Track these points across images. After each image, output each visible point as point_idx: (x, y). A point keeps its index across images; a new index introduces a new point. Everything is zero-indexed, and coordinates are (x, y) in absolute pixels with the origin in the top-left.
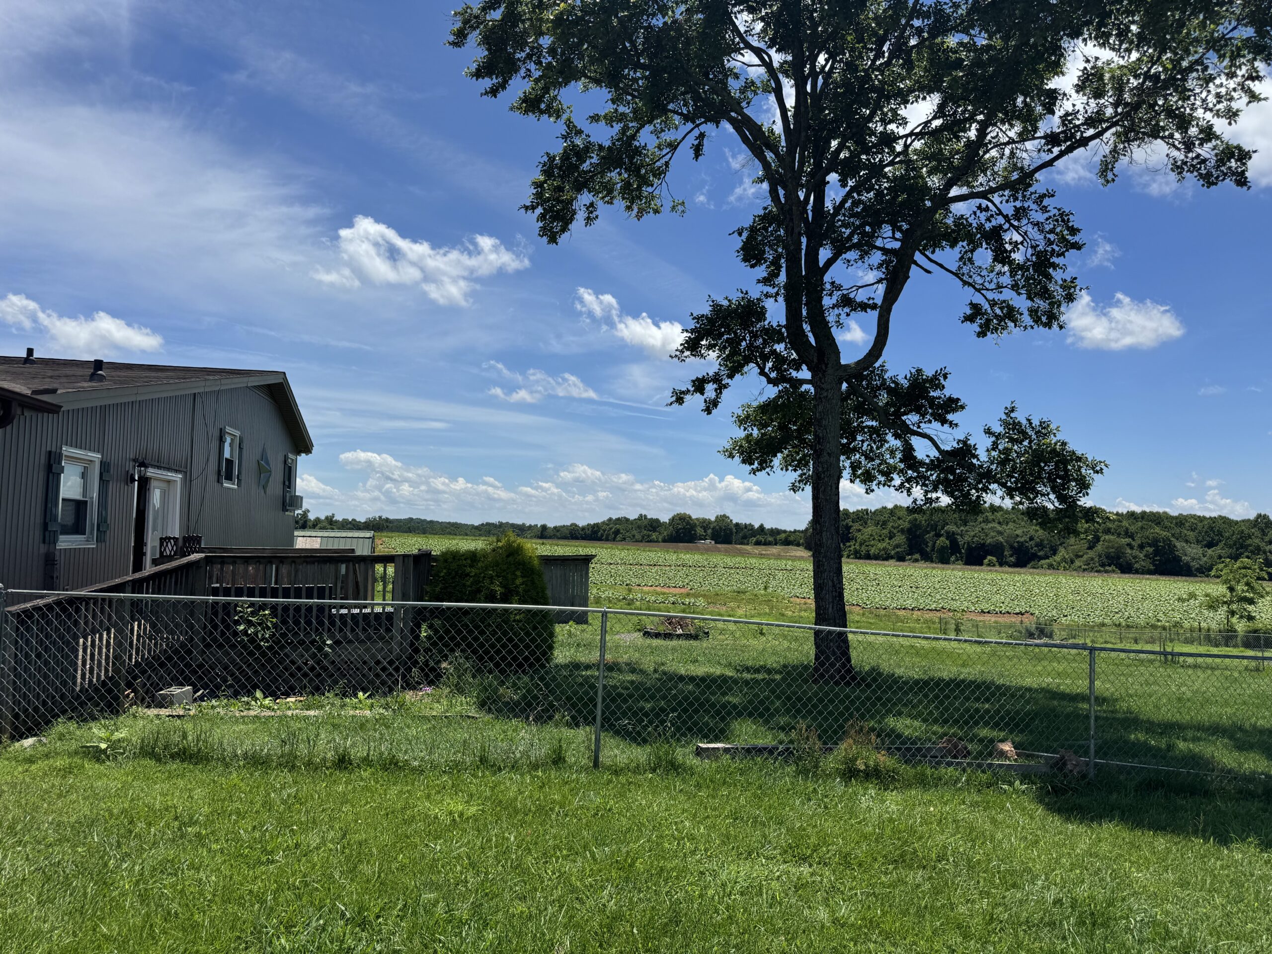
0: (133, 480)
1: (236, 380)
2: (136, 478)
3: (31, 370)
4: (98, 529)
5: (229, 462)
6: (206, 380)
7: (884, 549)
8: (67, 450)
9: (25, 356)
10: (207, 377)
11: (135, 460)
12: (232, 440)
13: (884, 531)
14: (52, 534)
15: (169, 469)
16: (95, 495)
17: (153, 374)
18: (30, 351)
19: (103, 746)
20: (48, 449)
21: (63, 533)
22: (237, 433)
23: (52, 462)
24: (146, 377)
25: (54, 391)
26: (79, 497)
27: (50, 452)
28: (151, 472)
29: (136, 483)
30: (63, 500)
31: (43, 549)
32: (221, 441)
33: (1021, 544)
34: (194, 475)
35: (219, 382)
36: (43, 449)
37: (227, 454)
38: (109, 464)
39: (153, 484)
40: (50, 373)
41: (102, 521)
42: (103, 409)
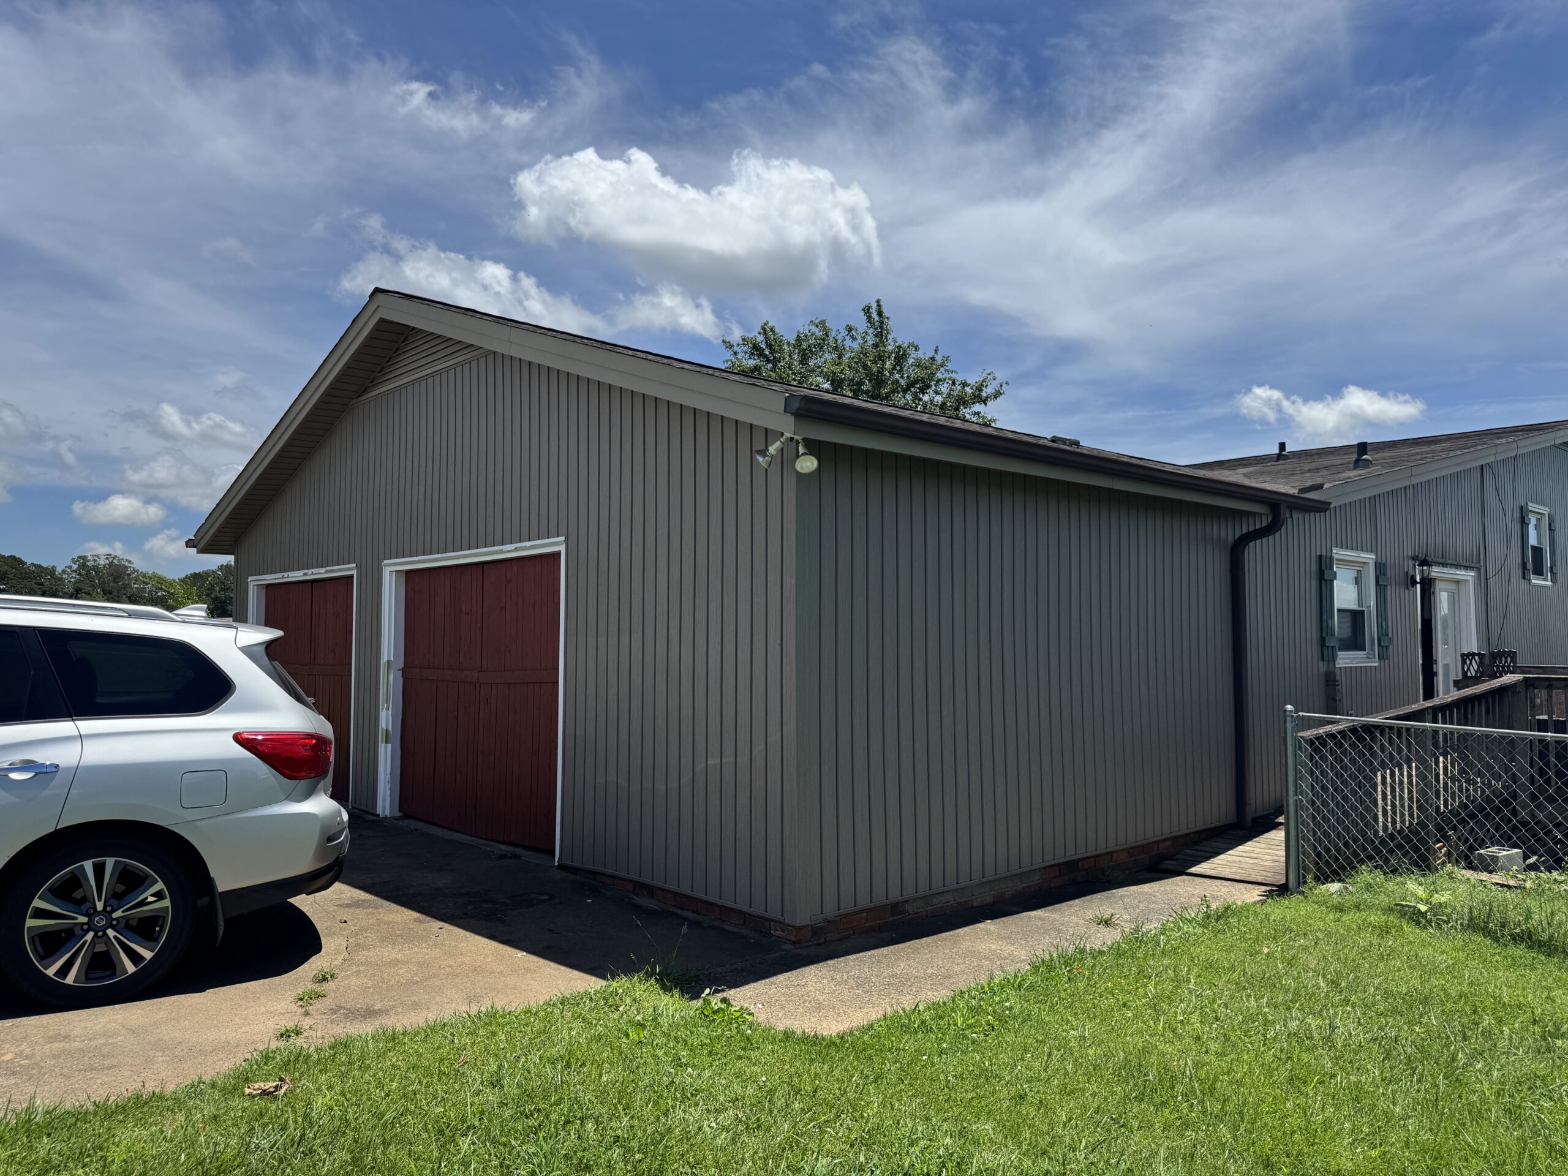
0: (1414, 583)
1: (1537, 439)
2: (1418, 580)
3: (1286, 467)
4: (1379, 644)
5: (1538, 551)
6: (1496, 445)
8: (1338, 553)
9: (1277, 452)
10: (1497, 441)
11: (1414, 558)
12: (1538, 520)
14: (1330, 650)
15: (1457, 566)
16: (1373, 603)
17: (1424, 449)
18: (1282, 446)
19: (1423, 908)
20: (1318, 553)
21: (1341, 649)
22: (1545, 510)
23: (1323, 568)
24: (1417, 454)
25: (1319, 487)
26: (1354, 606)
27: (1320, 556)
28: (1435, 571)
29: (1418, 586)
30: (1339, 610)
31: (1322, 667)
32: (1523, 522)
34: (1491, 573)
35: (1514, 446)
36: (1313, 554)
37: (1533, 541)
38: (1385, 565)
39: (1439, 585)
40: (1307, 467)
41: (1383, 634)
42: (1372, 500)
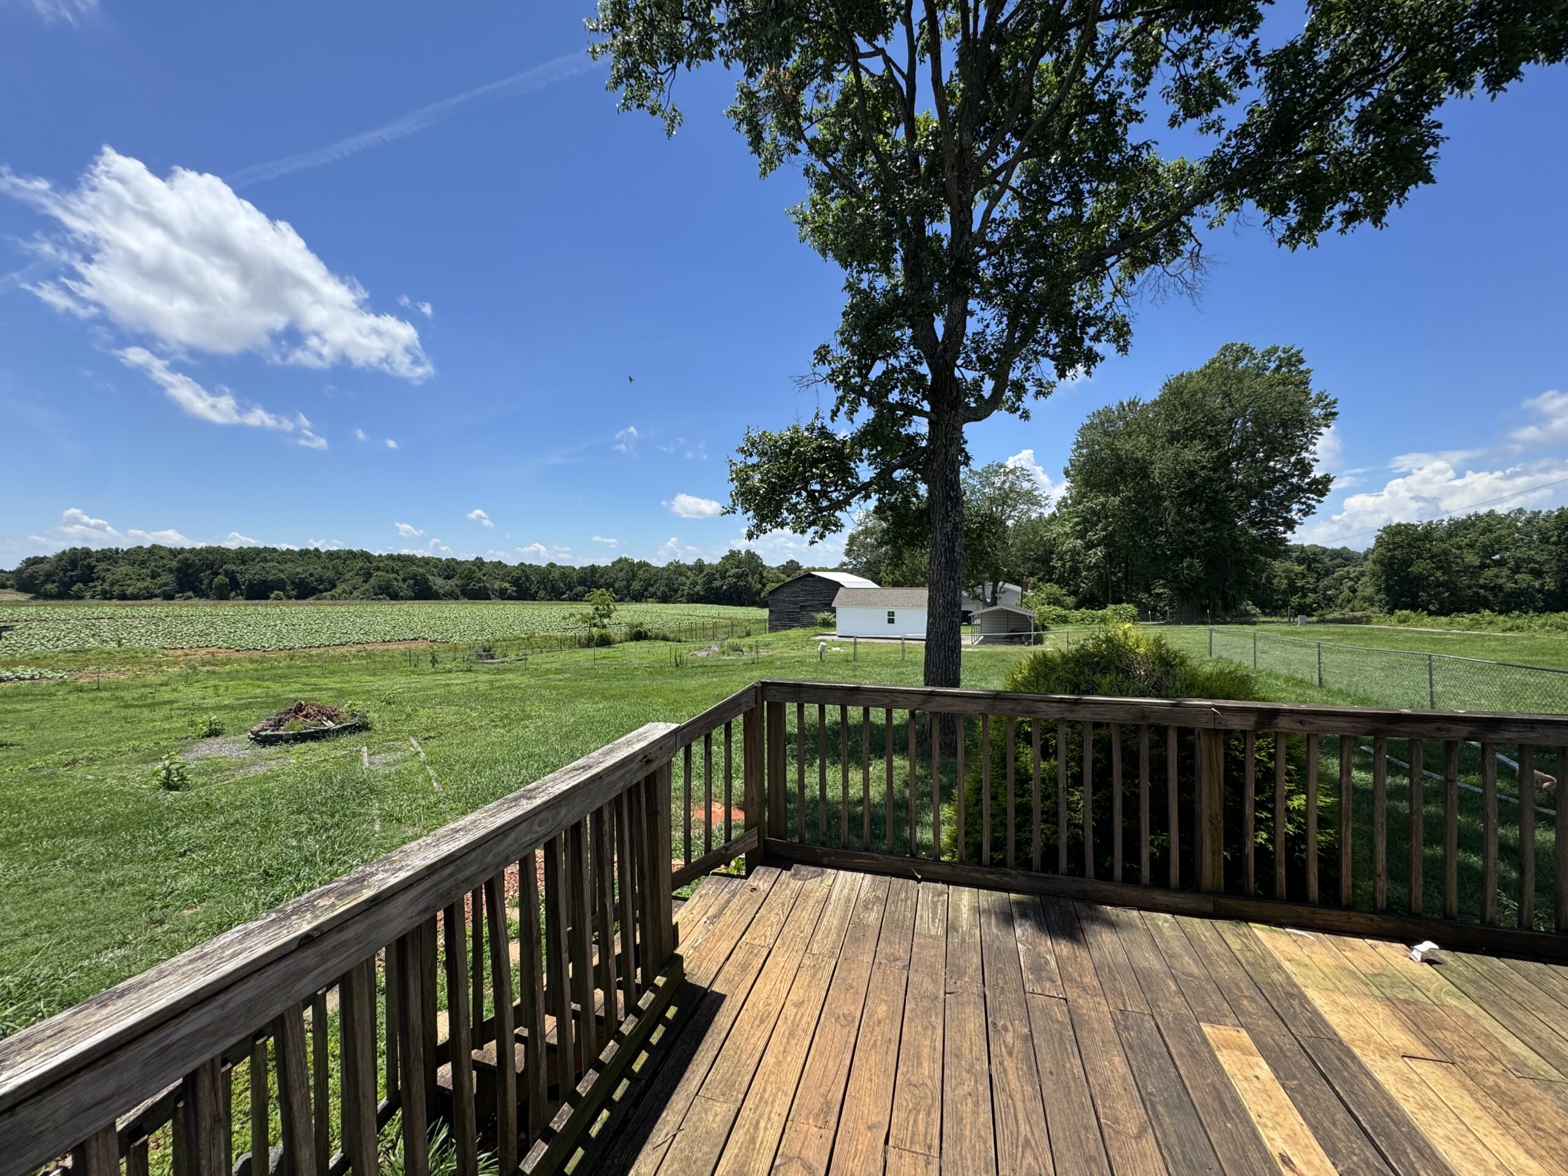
7: (145, 588)
13: (144, 571)
33: (302, 580)
